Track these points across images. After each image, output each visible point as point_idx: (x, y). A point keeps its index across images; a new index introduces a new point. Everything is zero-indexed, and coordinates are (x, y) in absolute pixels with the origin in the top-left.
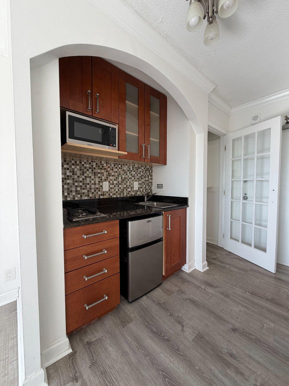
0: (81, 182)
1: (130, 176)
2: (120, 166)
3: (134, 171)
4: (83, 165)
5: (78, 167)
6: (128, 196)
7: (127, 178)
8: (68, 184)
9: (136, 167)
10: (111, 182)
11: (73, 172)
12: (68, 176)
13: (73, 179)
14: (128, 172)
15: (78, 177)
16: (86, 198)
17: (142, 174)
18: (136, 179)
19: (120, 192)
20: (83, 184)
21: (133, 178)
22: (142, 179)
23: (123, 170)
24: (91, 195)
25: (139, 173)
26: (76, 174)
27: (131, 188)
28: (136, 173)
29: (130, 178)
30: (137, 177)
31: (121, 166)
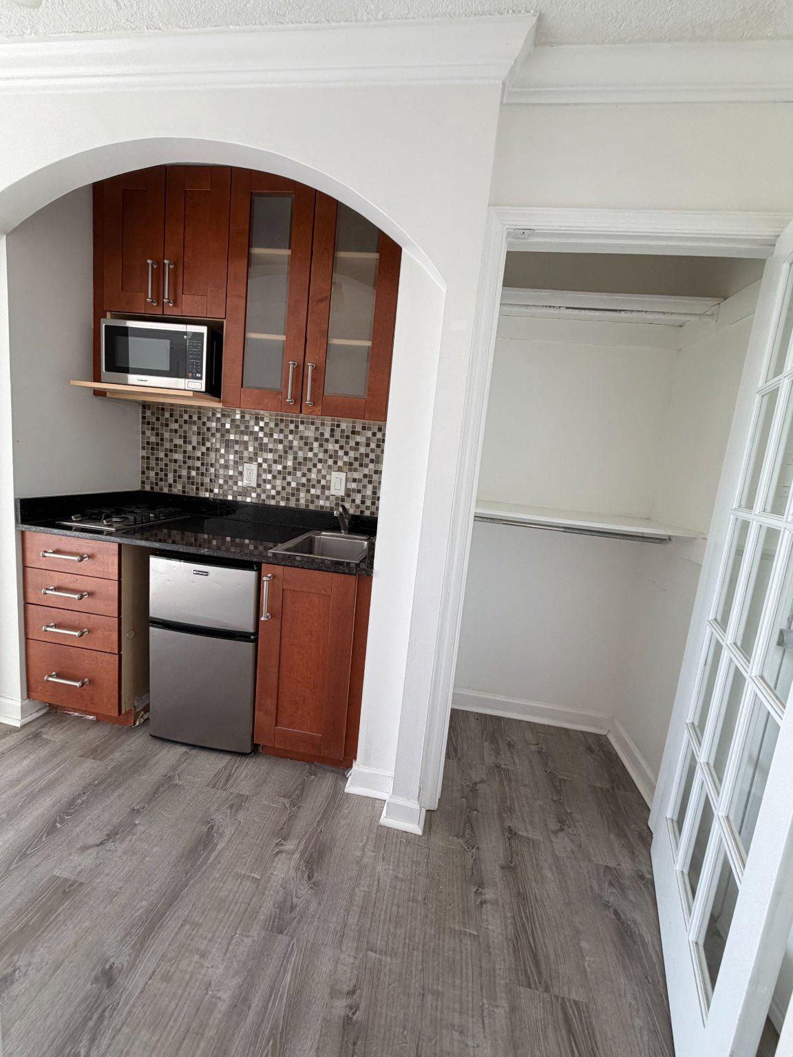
0: (198, 459)
1: (321, 456)
2: (292, 427)
3: (337, 442)
4: (204, 424)
5: (195, 428)
6: (312, 507)
7: (311, 459)
8: (176, 461)
9: (343, 431)
10: (265, 466)
11: (185, 437)
12: (176, 446)
13: (185, 452)
14: (316, 445)
15: (194, 448)
16: (207, 495)
17: (362, 450)
18: (340, 463)
19: (288, 494)
20: (202, 464)
21: (330, 462)
22: (361, 465)
23: (301, 438)
24: (216, 491)
25: (351, 448)
26: (190, 443)
27: (323, 487)
28: (341, 447)
29: (320, 461)
30: (346, 459)
31: (297, 427)
